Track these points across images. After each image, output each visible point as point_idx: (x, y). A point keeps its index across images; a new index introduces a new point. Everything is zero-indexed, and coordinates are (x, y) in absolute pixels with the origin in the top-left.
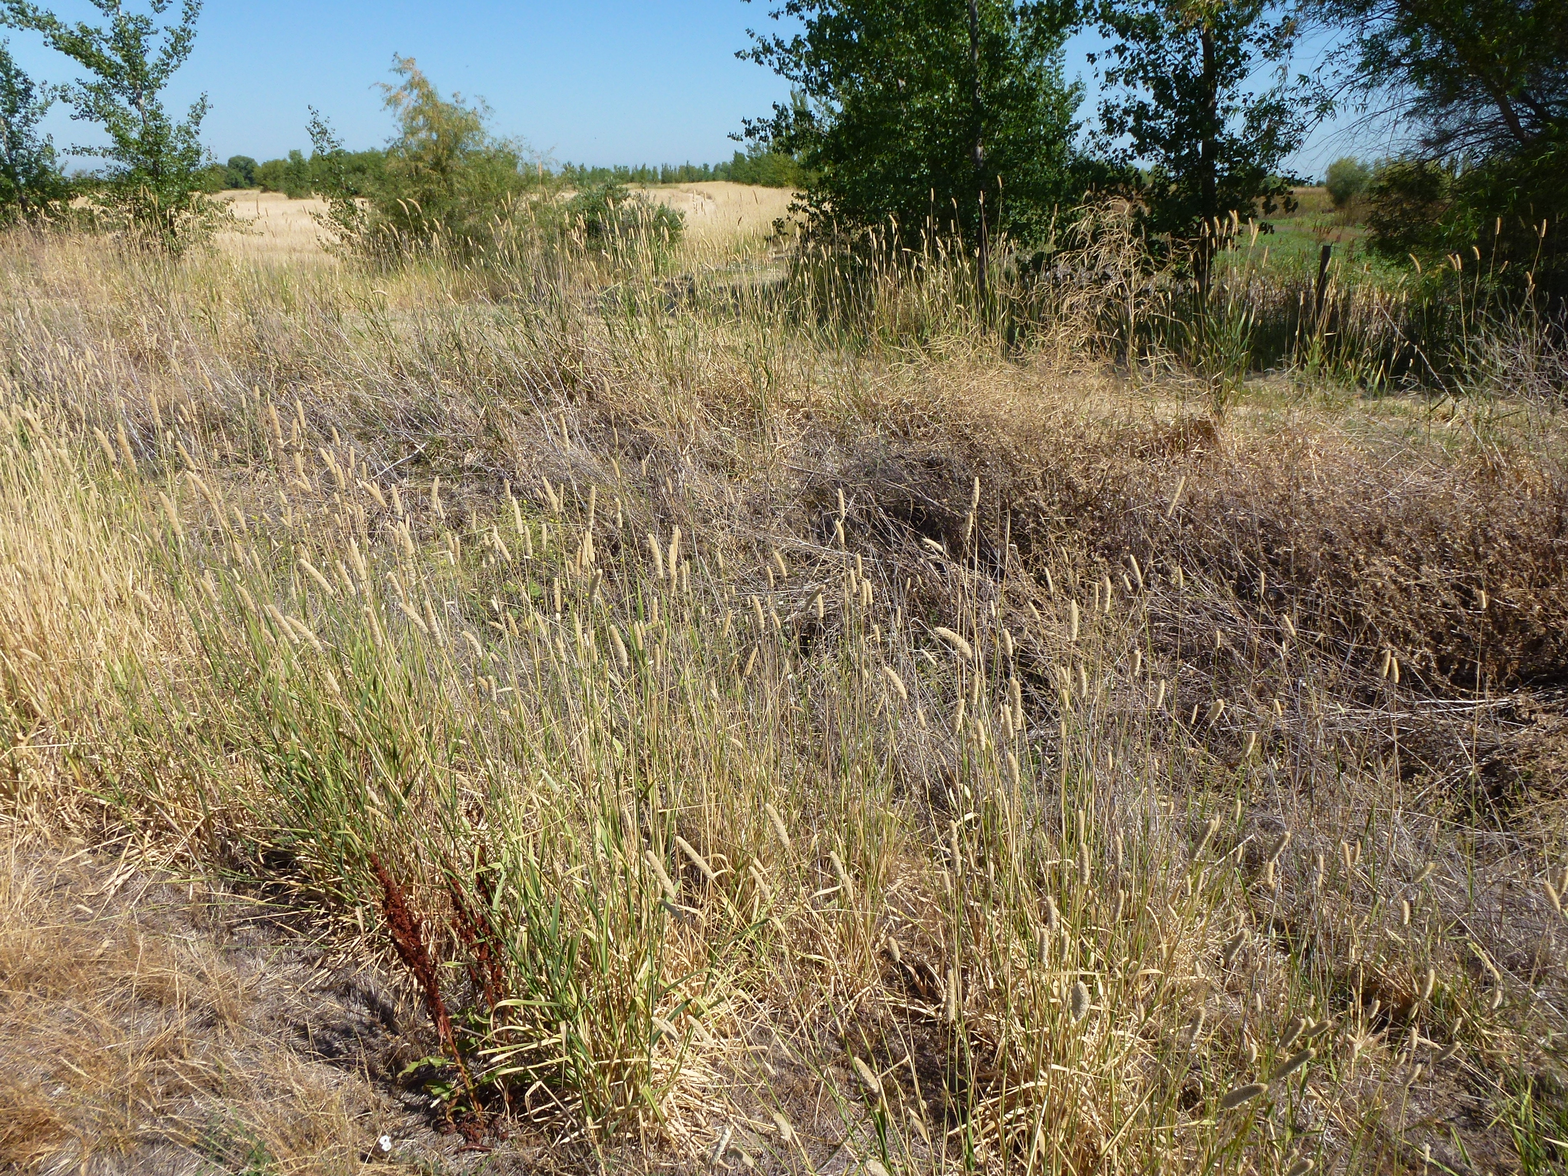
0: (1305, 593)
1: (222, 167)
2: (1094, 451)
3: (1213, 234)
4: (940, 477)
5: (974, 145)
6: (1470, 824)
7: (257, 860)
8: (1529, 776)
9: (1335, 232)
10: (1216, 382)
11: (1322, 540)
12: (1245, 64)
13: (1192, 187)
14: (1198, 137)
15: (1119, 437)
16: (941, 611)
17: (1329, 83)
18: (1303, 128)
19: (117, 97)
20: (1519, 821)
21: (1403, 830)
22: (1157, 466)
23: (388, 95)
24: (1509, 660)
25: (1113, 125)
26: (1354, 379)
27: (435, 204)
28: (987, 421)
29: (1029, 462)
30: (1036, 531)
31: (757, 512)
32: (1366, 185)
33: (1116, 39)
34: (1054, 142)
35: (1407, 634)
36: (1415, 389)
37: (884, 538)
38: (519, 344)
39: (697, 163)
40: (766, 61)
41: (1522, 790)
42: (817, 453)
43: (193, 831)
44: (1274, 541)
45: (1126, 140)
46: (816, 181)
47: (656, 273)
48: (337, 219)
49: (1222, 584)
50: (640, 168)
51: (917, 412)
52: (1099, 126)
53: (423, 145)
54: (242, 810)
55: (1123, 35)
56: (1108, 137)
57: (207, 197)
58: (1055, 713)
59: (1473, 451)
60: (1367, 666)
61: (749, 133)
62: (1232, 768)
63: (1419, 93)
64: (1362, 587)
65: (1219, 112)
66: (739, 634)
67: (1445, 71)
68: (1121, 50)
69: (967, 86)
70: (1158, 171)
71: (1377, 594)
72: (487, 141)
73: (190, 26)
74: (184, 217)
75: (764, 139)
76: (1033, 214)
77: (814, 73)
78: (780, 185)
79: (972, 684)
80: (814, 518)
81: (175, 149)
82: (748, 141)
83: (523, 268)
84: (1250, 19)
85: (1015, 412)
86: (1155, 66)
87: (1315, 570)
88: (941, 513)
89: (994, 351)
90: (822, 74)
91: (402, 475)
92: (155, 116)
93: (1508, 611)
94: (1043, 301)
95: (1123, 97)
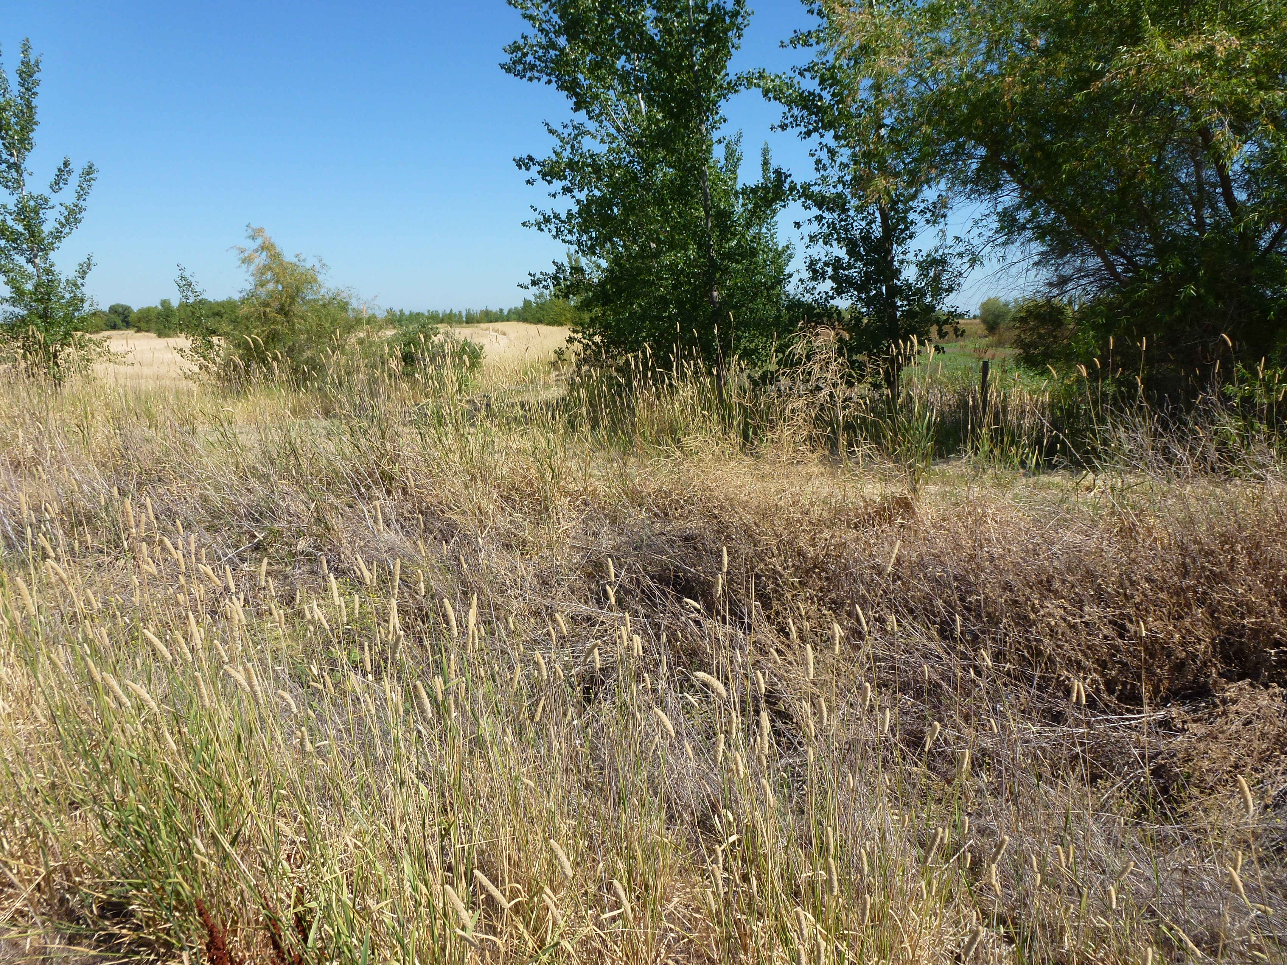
0: (995, 633)
1: (103, 313)
2: (819, 523)
3: (899, 353)
4: (695, 549)
5: (711, 291)
6: (1147, 820)
7: (92, 912)
8: (1189, 776)
9: (991, 352)
10: (910, 466)
11: (1004, 589)
12: (912, 229)
13: (880, 319)
14: (881, 282)
15: (838, 512)
16: (701, 661)
17: (976, 242)
18: (960, 274)
19: (16, 257)
20: (1186, 814)
21: (1094, 828)
22: (869, 534)
23: (242, 256)
24: (1160, 680)
25: (817, 274)
26: (1017, 461)
27: (279, 340)
28: (731, 503)
29: (766, 534)
30: (775, 591)
31: (545, 583)
32: (1010, 316)
33: (815, 211)
34: (773, 287)
35: (1078, 663)
36: (1064, 468)
37: (651, 601)
38: (346, 451)
39: (494, 308)
40: (546, 229)
41: (1184, 788)
42: (594, 533)
43: (33, 886)
44: (967, 592)
45: (827, 285)
46: (588, 320)
47: (460, 391)
48: (197, 353)
49: (929, 628)
50: (448, 312)
51: (674, 497)
52: (806, 275)
53: (270, 295)
54: (81, 864)
55: (820, 209)
56: (814, 283)
57: (88, 336)
58: (800, 743)
59: (1113, 514)
60: (1050, 690)
61: (534, 283)
62: (949, 782)
63: (1042, 249)
64: (1039, 625)
65: (896, 264)
66: (532, 687)
67: (1059, 233)
68: (819, 218)
69: (704, 247)
70: (853, 309)
71: (1052, 631)
72: (323, 291)
73: (81, 203)
74: (67, 351)
75: (546, 287)
76: (759, 342)
77: (585, 238)
78: (561, 324)
79: (730, 722)
80: (593, 587)
81: (63, 297)
82: (534, 290)
83: (350, 389)
84: (914, 197)
85: (752, 495)
86: (847, 230)
87: (1001, 614)
88: (697, 579)
89: (733, 447)
90: (591, 238)
91: (243, 560)
92: (48, 272)
93: (1155, 640)
94: (769, 408)
95: (823, 253)
